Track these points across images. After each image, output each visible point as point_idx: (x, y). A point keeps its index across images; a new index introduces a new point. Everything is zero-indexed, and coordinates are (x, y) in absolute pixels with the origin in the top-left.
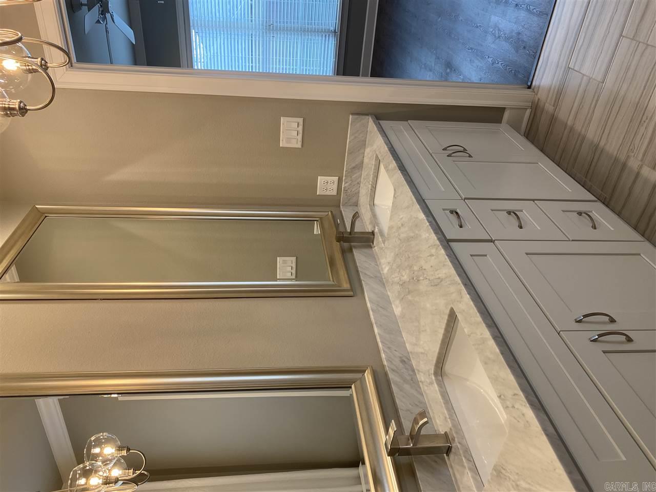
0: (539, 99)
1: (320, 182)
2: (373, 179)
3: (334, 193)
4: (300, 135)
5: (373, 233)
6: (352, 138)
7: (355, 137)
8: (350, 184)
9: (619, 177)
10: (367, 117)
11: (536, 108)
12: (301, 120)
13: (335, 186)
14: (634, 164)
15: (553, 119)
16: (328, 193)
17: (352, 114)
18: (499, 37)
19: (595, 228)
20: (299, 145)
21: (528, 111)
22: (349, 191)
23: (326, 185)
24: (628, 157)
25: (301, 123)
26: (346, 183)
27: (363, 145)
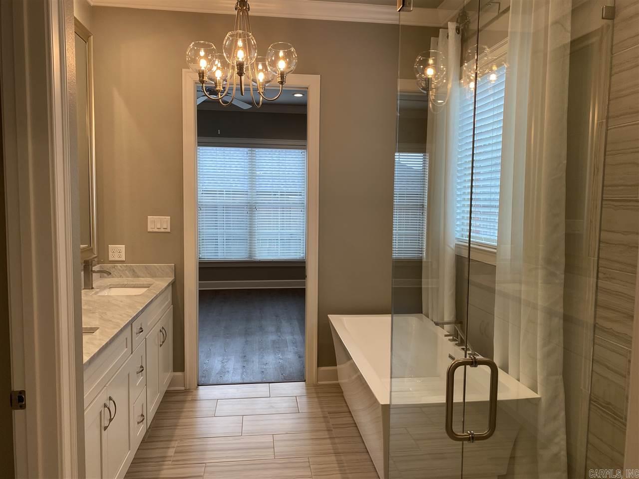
0: (192, 392)
1: (119, 247)
2: (132, 284)
3: (111, 259)
4: (157, 230)
5: (92, 288)
6: (158, 267)
7: (158, 269)
8: (120, 270)
9: (157, 441)
10: (174, 276)
11: (187, 392)
12: (169, 230)
13: (117, 259)
14: (175, 444)
15: (184, 401)
16: (110, 253)
17: (175, 265)
18: (223, 363)
19: (138, 424)
20: (149, 230)
21: (183, 388)
22: (114, 270)
23: (117, 252)
24: (176, 440)
25: (166, 231)
26: (120, 266)
27: (153, 276)
